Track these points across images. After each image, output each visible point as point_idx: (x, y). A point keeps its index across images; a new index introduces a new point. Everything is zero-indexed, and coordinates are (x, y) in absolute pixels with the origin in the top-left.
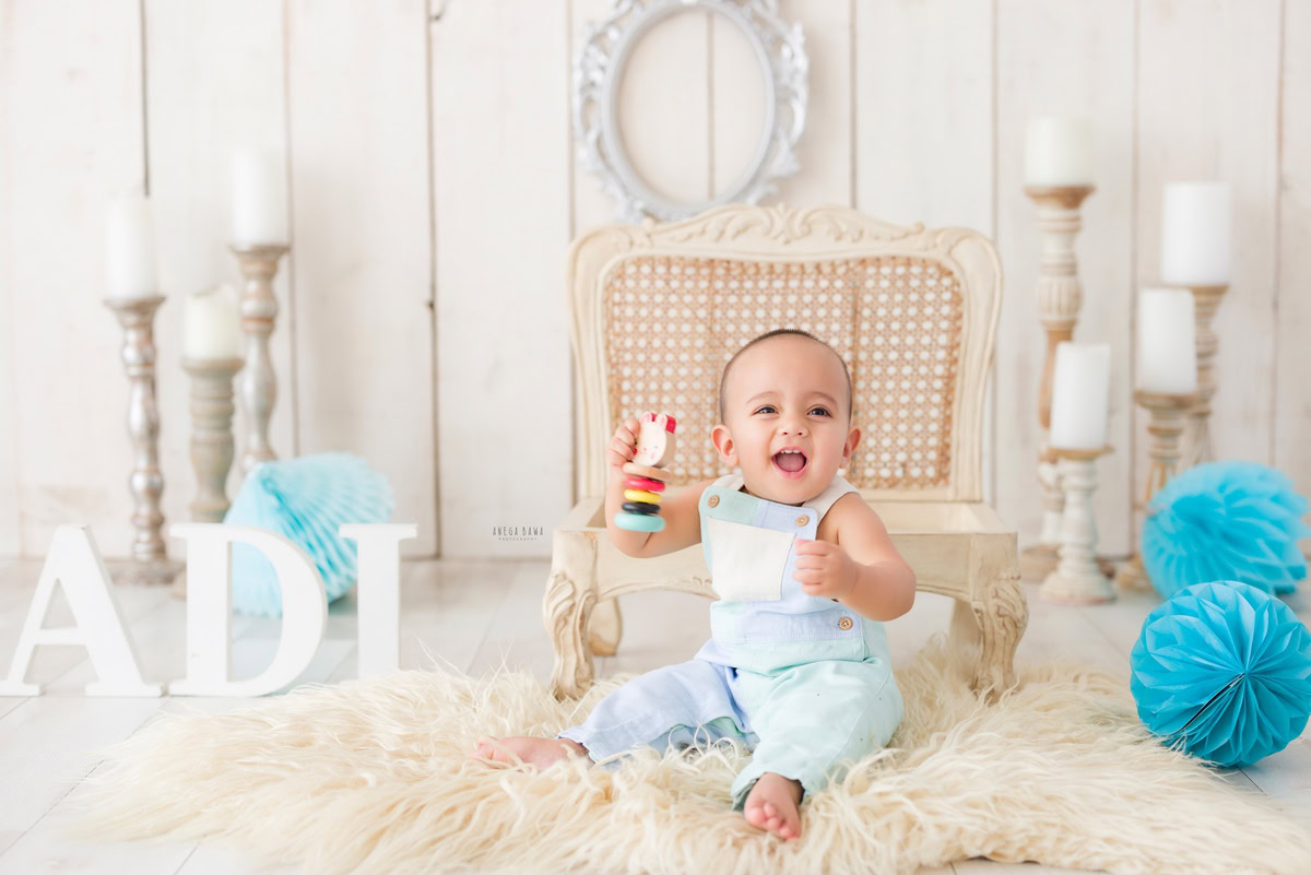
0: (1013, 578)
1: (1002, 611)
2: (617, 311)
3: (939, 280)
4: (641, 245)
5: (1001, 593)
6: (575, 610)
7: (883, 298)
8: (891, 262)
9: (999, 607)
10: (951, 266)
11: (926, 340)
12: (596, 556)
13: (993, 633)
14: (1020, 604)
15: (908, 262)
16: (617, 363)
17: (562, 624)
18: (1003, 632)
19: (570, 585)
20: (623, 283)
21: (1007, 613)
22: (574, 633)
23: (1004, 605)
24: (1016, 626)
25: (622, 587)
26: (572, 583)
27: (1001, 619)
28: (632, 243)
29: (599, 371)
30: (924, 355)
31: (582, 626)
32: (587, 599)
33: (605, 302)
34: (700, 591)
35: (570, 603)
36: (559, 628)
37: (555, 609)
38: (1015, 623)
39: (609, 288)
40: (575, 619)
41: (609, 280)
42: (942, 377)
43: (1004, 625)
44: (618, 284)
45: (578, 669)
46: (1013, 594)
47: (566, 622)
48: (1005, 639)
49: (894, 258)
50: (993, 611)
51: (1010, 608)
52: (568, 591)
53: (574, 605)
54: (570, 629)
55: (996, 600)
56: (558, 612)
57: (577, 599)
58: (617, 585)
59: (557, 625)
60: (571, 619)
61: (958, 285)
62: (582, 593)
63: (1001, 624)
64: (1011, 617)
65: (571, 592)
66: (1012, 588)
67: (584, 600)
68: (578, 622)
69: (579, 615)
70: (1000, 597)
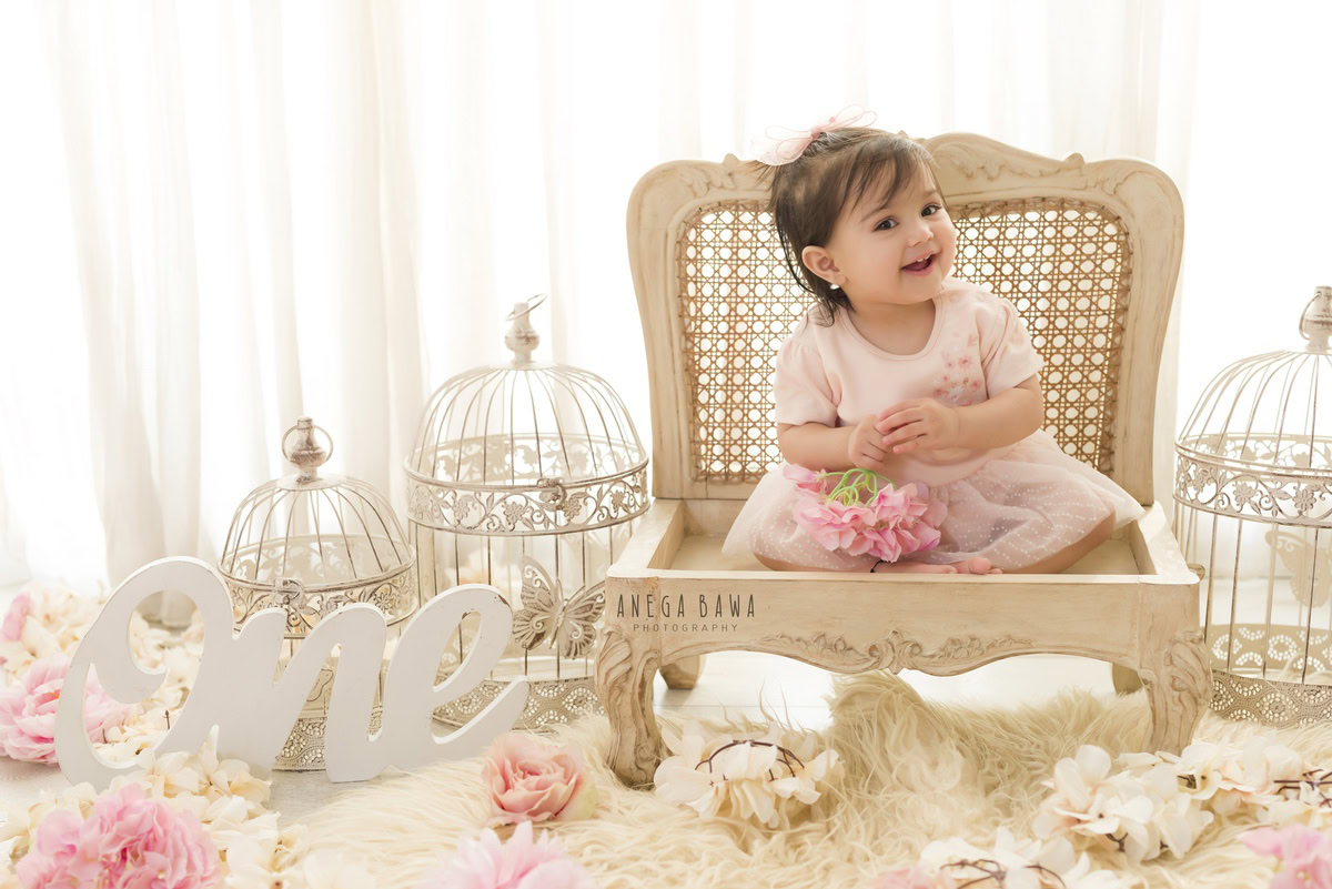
0: (1192, 641)
2: (691, 270)
3: (1101, 228)
4: (722, 187)
5: (1176, 660)
6: (632, 674)
7: (1029, 251)
8: (1040, 205)
9: (1174, 679)
10: (1117, 209)
11: (1083, 304)
13: (1167, 710)
14: (1201, 674)
15: (1062, 205)
16: (693, 334)
17: (616, 692)
18: (1179, 709)
19: (626, 645)
20: (699, 234)
21: (1184, 686)
22: (633, 703)
23: (1181, 676)
24: (1196, 702)
25: (691, 646)
26: (627, 641)
27: (1176, 694)
28: (709, 185)
29: (672, 345)
30: (1081, 323)
31: (641, 695)
32: (648, 662)
33: (679, 259)
34: (789, 652)
35: (623, 668)
36: (612, 700)
37: (607, 674)
38: (1195, 699)
39: (682, 242)
40: (631, 686)
41: (681, 231)
42: (1103, 350)
43: (1180, 701)
44: (692, 235)
45: (638, 747)
46: (1192, 661)
47: (622, 691)
48: (1181, 717)
49: (1044, 199)
50: (1166, 681)
51: (1189, 681)
52: (622, 652)
53: (631, 669)
54: (627, 698)
55: (1169, 669)
56: (612, 677)
57: (635, 662)
58: (686, 643)
59: (610, 694)
60: (629, 687)
61: (1127, 234)
62: (641, 655)
63: (1176, 699)
64: (1190, 692)
65: (628, 654)
66: (1191, 654)
67: (644, 661)
68: (637, 690)
69: (638, 681)
70: (1176, 666)
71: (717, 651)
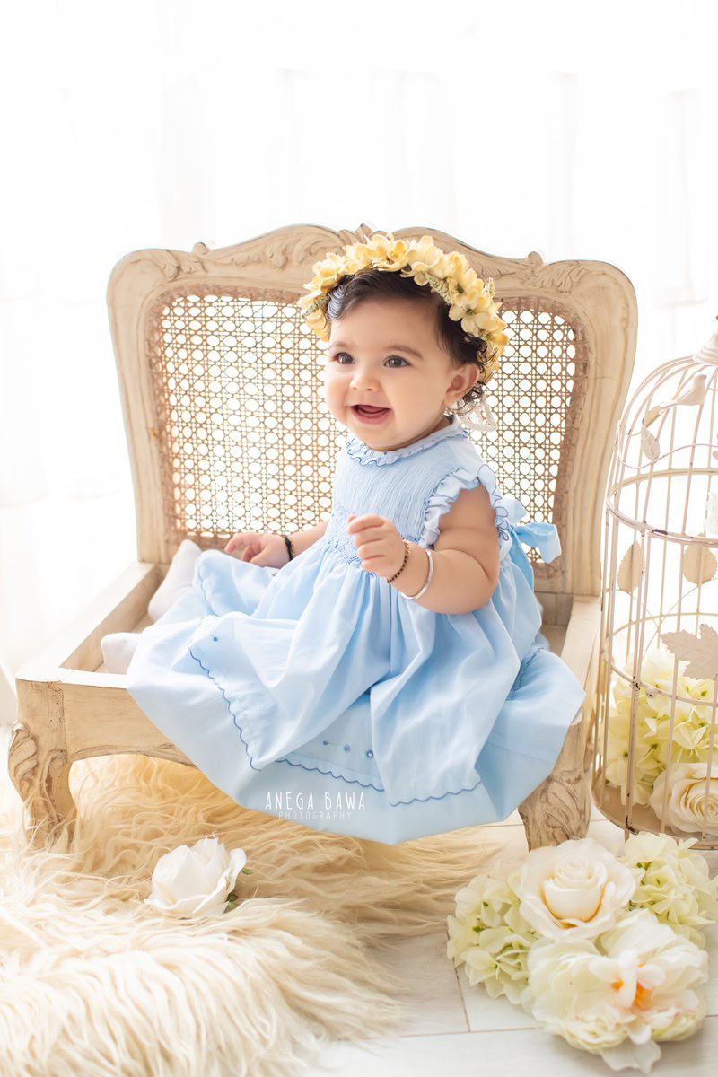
0: (569, 781)
1: (552, 822)
5: (553, 798)
6: (39, 771)
9: (548, 816)
12: (62, 711)
14: (576, 814)
17: (27, 783)
19: (33, 742)
21: (558, 824)
22: (43, 794)
23: (556, 814)
25: (93, 748)
26: (35, 739)
27: (550, 830)
31: (49, 788)
32: (53, 760)
35: (29, 765)
36: (24, 788)
37: (16, 769)
40: (40, 779)
43: (553, 838)
46: (568, 801)
47: (31, 782)
50: (541, 817)
51: (562, 820)
52: (29, 749)
53: (38, 764)
54: (37, 790)
55: (545, 806)
56: (21, 772)
57: (42, 758)
58: (89, 744)
59: (21, 784)
60: (37, 782)
62: (46, 753)
63: (551, 835)
64: (563, 830)
65: (34, 752)
66: (567, 794)
67: (49, 760)
68: (45, 785)
69: (45, 777)
70: (551, 804)
71: (118, 753)
